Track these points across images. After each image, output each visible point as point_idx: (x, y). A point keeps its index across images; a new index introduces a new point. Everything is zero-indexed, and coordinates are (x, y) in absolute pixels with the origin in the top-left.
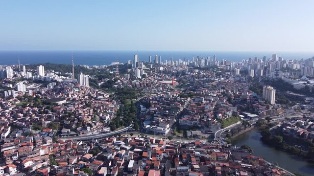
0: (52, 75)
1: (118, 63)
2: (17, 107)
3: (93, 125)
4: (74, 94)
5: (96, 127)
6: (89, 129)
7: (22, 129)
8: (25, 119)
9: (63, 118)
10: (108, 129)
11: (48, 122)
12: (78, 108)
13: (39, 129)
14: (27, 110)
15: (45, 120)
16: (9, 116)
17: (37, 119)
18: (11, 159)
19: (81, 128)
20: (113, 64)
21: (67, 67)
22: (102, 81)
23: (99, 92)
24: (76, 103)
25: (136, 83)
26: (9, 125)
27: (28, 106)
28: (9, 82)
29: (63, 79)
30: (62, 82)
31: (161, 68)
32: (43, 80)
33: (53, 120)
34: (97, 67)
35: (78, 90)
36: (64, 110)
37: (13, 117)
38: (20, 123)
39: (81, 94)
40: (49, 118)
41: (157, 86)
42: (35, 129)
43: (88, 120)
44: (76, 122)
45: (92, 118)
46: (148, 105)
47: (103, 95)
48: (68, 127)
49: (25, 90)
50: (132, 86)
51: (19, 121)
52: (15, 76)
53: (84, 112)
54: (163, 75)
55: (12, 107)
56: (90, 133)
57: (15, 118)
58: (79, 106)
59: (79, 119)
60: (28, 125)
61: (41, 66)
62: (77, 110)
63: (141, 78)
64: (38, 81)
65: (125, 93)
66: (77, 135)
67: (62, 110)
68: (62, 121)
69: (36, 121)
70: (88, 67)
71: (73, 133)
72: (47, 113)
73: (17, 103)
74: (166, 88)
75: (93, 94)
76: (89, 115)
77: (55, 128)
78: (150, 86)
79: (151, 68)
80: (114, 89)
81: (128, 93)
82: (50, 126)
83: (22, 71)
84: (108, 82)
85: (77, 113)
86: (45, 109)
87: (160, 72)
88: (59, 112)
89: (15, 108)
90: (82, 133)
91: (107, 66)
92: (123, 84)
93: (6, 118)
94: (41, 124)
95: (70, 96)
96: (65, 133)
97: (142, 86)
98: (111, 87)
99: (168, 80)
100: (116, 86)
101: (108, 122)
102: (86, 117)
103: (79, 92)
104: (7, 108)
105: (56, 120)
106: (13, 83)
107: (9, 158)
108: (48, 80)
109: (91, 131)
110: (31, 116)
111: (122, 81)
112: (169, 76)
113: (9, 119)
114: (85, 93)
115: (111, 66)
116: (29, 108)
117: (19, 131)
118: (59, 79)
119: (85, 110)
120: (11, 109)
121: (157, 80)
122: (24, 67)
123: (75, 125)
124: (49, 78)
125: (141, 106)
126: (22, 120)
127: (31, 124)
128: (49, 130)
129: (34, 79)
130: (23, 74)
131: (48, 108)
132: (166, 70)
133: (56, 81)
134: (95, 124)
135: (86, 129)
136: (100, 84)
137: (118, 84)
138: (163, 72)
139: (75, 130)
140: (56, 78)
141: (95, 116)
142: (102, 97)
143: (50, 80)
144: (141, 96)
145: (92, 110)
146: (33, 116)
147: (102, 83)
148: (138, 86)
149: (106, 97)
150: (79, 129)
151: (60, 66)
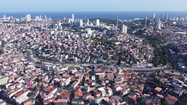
0: (103, 25)
1: (139, 19)
2: (92, 44)
3: (141, 61)
4: (121, 38)
5: (142, 62)
6: (138, 63)
7: (96, 58)
8: (98, 52)
9: (120, 54)
10: (151, 64)
11: (111, 55)
12: (129, 48)
13: (106, 59)
14: (98, 46)
15: (110, 54)
16: (89, 49)
17: (105, 53)
18: (105, 82)
19: (132, 62)
20: (136, 19)
21: (110, 21)
22: (135, 30)
23: (135, 38)
24: (128, 45)
25: (160, 33)
26: (89, 55)
27: (98, 44)
28: (82, 28)
29: (111, 28)
30: (110, 30)
31: (174, 23)
32: (99, 28)
33: (114, 55)
34: (126, 21)
35: (123, 36)
36: (120, 49)
37: (91, 50)
38: (95, 54)
39: (125, 38)
40: (112, 53)
41: (175, 35)
42: (104, 59)
43: (136, 57)
44: (129, 57)
45: (139, 56)
46: (176, 50)
47: (139, 40)
48: (124, 60)
49: (91, 34)
50: (157, 34)
51: (94, 53)
52: (84, 25)
53: (133, 51)
54: (176, 28)
55: (90, 44)
56: (139, 67)
57: (92, 51)
58: (129, 47)
59: (131, 56)
60: (100, 56)
61: (98, 20)
62: (129, 49)
63: (161, 29)
64: (96, 29)
65: (154, 40)
66: (131, 67)
67: (119, 48)
68: (120, 56)
69: (104, 54)
70: (121, 21)
71: (127, 65)
72: (110, 49)
73: (91, 41)
74: (183, 38)
75: (132, 38)
76: (137, 54)
77: (116, 60)
78: (170, 35)
79: (165, 22)
80: (144, 36)
81: (156, 40)
82: (113, 58)
83: (87, 22)
84: (140, 31)
85: (129, 51)
86: (109, 47)
87: (173, 25)
88: (118, 49)
89: (91, 45)
90: (134, 66)
91: (132, 21)
92: (150, 33)
93: (87, 50)
94: (107, 56)
95: (118, 39)
96: (123, 64)
97: (164, 35)
98: (142, 34)
99: (181, 31)
100: (145, 34)
101: (150, 60)
102: (135, 54)
103: (123, 37)
104: (87, 44)
105: (116, 55)
106: (84, 29)
107: (104, 81)
108: (101, 28)
109: (139, 65)
110: (101, 51)
111: (149, 31)
112: (181, 29)
113: (89, 51)
114: (127, 37)
115: (135, 21)
116: (99, 45)
117: (95, 59)
118: (108, 28)
119: (133, 50)
120: (89, 45)
121: (172, 31)
122: (88, 20)
123: (128, 59)
124: (102, 27)
125: (171, 50)
126: (96, 53)
127: (102, 56)
128: (112, 61)
129: (94, 27)
130: (88, 24)
131: (110, 46)
132: (178, 24)
133: (106, 29)
134: (142, 60)
135: (136, 63)
136: (133, 32)
137: (147, 33)
138: (176, 26)
139: (129, 63)
140: (106, 27)
141: (141, 55)
142: (138, 41)
143: (103, 28)
144: (165, 42)
145: (138, 50)
146: (102, 50)
147: (135, 31)
148: (161, 35)
149: (141, 41)
150: (131, 62)
151: (105, 20)
